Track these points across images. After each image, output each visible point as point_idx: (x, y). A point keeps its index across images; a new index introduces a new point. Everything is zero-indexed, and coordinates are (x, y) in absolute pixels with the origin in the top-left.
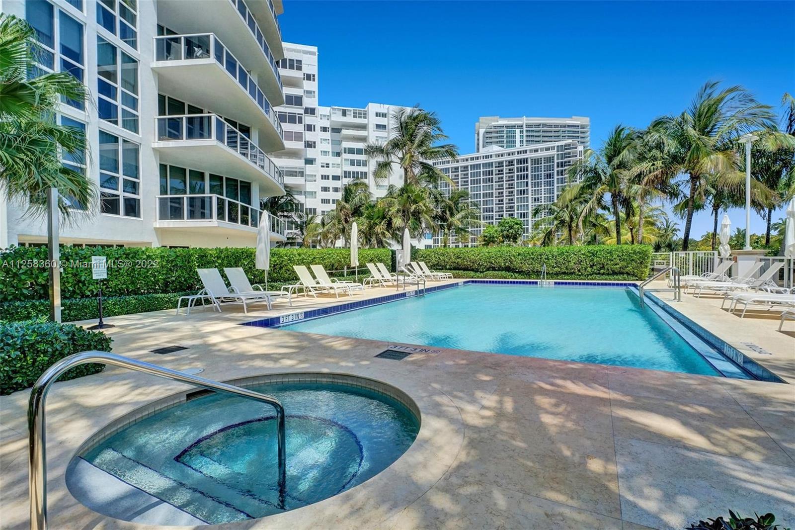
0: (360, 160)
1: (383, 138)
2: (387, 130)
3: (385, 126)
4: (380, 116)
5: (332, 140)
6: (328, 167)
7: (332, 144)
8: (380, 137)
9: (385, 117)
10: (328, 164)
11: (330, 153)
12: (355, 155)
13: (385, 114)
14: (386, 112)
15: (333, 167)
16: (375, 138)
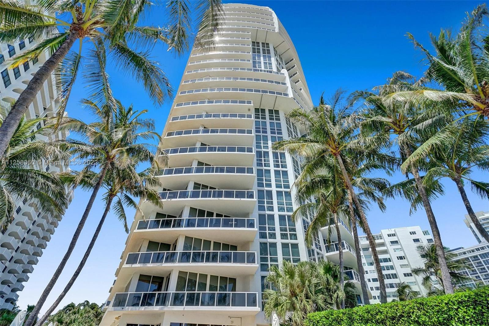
0: (388, 266)
1: (398, 249)
2: (399, 244)
3: (397, 241)
4: (391, 236)
5: (364, 256)
6: (368, 273)
7: (365, 258)
8: (397, 249)
9: (395, 236)
10: (367, 271)
11: (366, 264)
12: (383, 263)
13: (394, 234)
14: (394, 233)
15: (370, 273)
16: (393, 250)
